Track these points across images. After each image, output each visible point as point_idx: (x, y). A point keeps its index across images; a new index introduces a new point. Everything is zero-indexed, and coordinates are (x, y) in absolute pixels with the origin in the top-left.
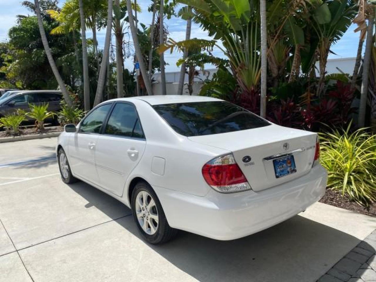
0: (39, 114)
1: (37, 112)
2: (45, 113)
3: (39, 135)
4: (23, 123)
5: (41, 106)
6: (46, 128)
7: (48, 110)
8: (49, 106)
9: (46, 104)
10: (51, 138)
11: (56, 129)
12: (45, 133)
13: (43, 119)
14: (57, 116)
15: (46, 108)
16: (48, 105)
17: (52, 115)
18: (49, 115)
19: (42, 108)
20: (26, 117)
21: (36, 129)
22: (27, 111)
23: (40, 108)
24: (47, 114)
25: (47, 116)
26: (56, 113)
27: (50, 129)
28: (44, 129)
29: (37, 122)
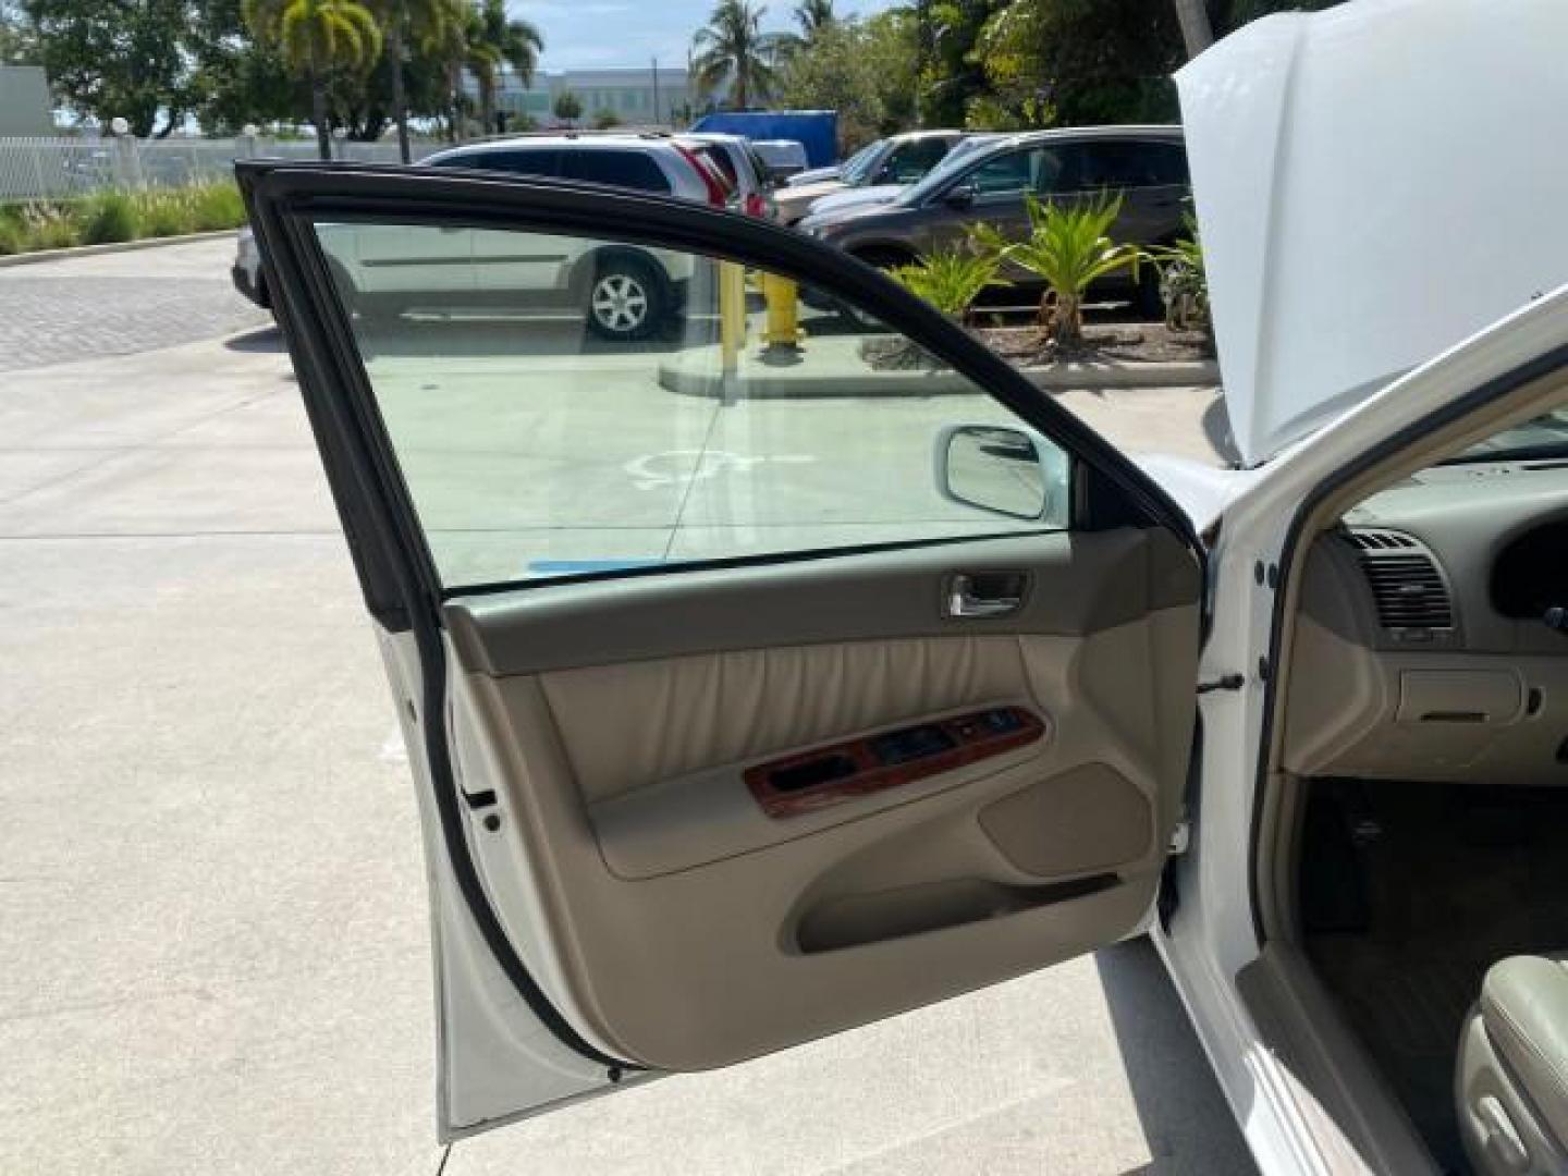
0: (1068, 253)
1: (1058, 244)
2: (1099, 250)
3: (1047, 368)
4: (989, 295)
5: (1082, 211)
6: (1090, 330)
7: (1115, 234)
8: (1121, 211)
9: (1111, 199)
10: (1107, 393)
11: (1140, 341)
12: (1080, 359)
13: (1082, 282)
14: (1158, 267)
15: (1104, 221)
16: (1118, 204)
17: (1128, 264)
18: (1112, 264)
19: (1086, 218)
20: (1007, 267)
21: (1039, 331)
22: (1011, 238)
23: (1077, 221)
24: (1108, 254)
25: (1105, 267)
26: (1155, 252)
27: (1109, 341)
28: (1077, 335)
29: (1052, 299)
